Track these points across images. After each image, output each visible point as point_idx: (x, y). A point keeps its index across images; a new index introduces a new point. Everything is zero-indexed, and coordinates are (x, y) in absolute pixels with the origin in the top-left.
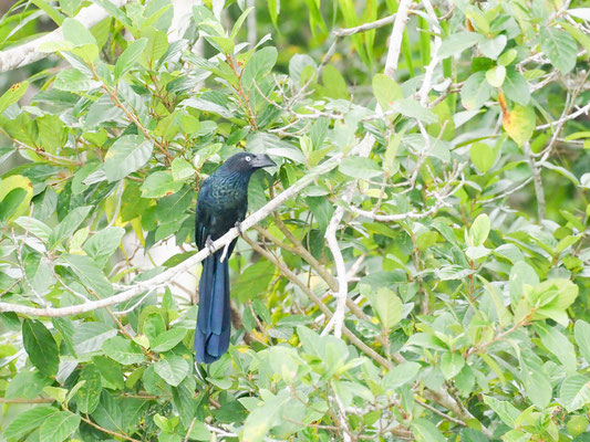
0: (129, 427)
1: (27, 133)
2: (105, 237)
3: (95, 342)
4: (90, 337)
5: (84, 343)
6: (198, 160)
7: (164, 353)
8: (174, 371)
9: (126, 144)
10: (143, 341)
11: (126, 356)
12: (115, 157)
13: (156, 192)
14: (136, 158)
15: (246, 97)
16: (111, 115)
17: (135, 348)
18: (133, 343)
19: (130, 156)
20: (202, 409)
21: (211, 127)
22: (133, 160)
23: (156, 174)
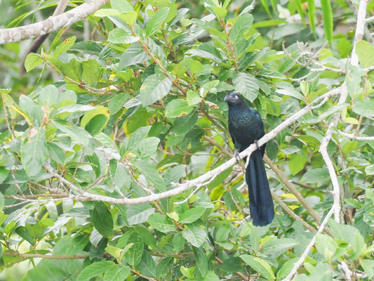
0: (161, 276)
1: (75, 72)
2: (146, 144)
3: (140, 217)
4: (137, 213)
5: (133, 217)
6: (202, 91)
7: (187, 224)
8: (196, 237)
9: (153, 80)
10: (174, 216)
11: (163, 226)
12: (147, 89)
13: (175, 113)
14: (160, 90)
15: (232, 48)
16: (137, 60)
17: (169, 221)
18: (168, 217)
19: (157, 88)
20: (211, 263)
21: (209, 69)
22: (159, 91)
23: (174, 101)
